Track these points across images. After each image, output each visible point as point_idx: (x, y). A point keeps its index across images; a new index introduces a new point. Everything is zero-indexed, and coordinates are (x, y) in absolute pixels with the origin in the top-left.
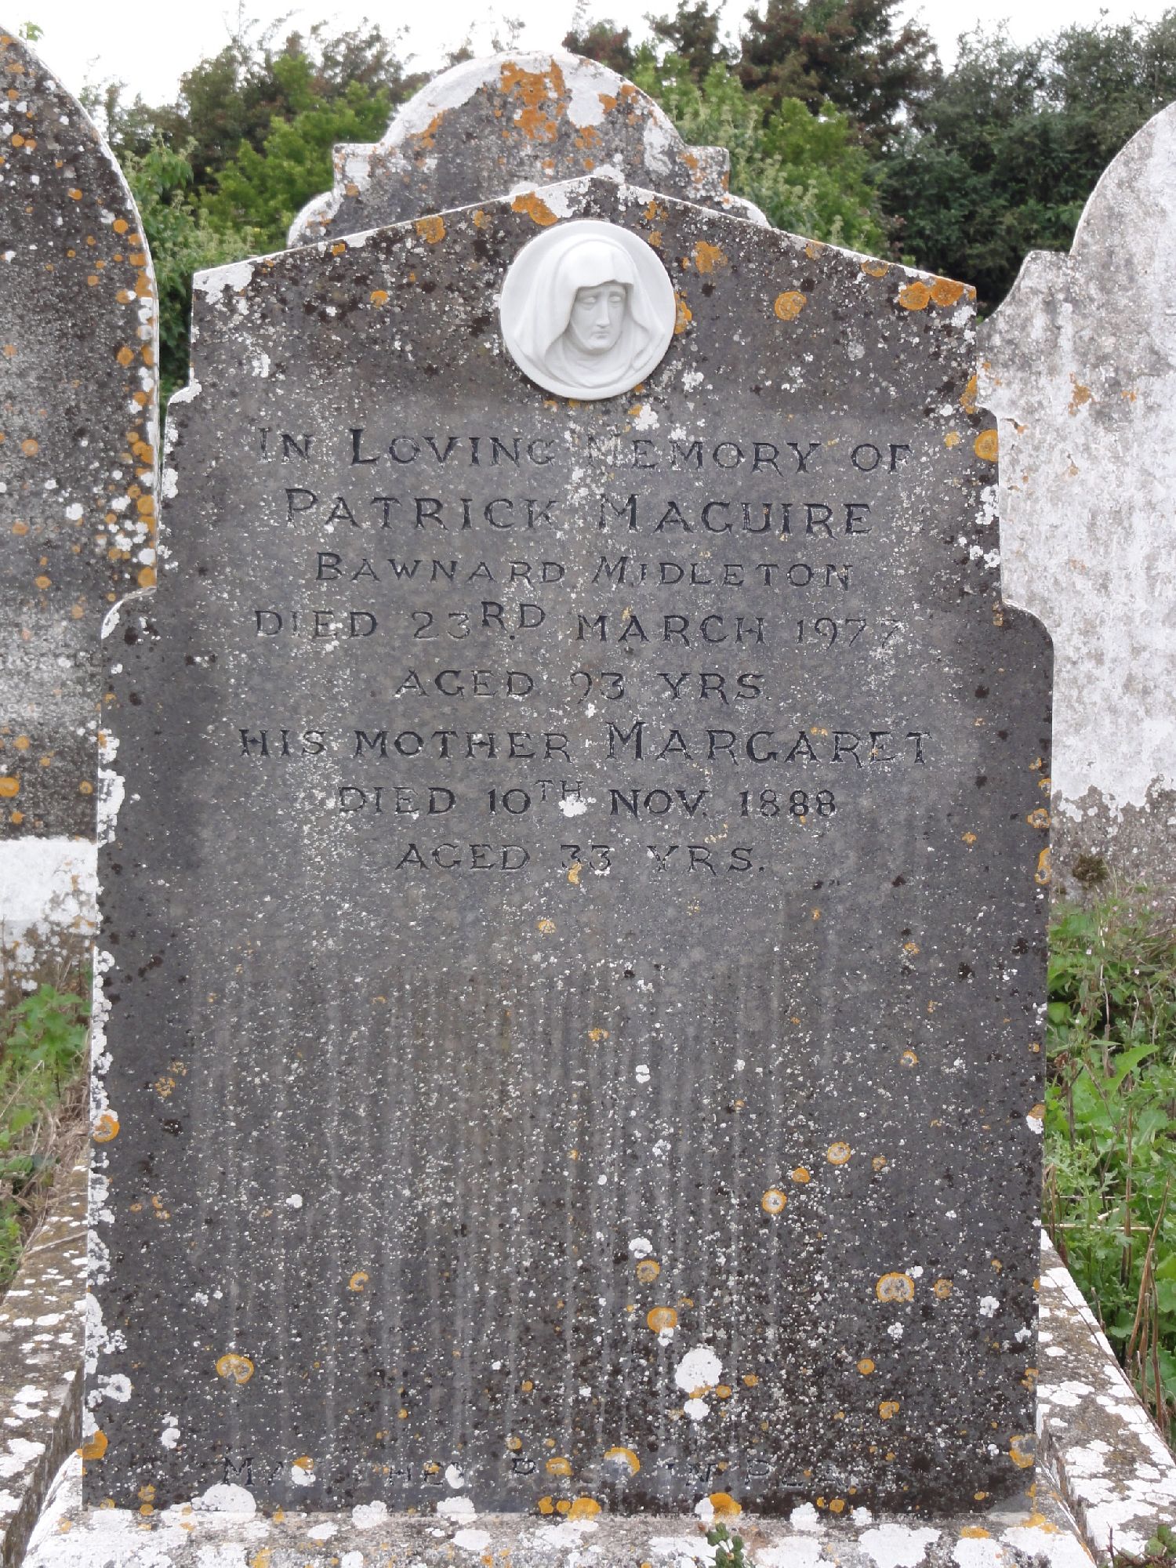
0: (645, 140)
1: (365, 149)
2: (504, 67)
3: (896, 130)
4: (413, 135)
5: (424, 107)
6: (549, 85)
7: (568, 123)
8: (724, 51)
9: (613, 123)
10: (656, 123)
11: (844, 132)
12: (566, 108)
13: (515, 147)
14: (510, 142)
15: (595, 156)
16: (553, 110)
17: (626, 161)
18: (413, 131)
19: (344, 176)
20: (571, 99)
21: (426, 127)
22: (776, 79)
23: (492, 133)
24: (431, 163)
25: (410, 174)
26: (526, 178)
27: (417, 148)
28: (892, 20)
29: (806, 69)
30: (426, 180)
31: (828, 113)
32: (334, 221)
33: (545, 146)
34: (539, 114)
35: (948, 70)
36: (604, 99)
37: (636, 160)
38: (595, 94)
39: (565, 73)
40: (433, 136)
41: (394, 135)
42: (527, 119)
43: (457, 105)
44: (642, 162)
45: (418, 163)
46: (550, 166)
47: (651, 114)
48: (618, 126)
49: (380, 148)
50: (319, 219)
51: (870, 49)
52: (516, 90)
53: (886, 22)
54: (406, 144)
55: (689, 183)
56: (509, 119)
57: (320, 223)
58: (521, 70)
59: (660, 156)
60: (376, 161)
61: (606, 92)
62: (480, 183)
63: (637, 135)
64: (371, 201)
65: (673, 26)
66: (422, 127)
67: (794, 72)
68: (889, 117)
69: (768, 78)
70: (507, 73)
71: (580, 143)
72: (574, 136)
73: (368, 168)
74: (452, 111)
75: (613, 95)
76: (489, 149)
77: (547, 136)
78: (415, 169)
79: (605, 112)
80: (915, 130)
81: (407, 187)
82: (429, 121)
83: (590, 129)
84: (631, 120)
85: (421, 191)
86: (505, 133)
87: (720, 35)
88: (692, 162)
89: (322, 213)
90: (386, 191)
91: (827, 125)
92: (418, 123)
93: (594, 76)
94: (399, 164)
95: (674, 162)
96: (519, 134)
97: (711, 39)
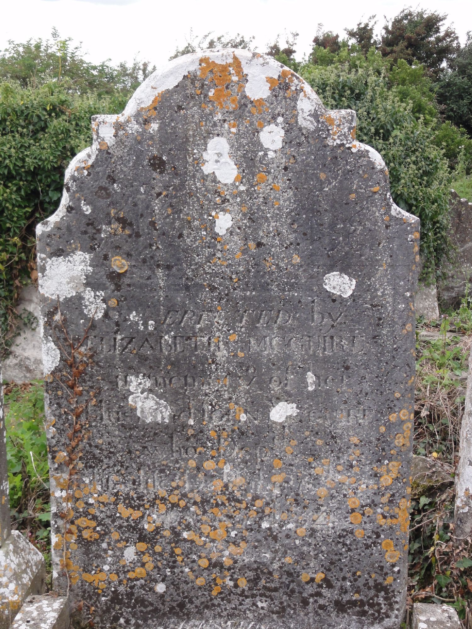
0: (298, 107)
1: (112, 118)
2: (201, 61)
3: (442, 70)
4: (142, 108)
5: (149, 89)
6: (233, 72)
7: (245, 97)
8: (375, 42)
9: (276, 96)
10: (305, 95)
11: (422, 72)
12: (245, 87)
13: (211, 114)
14: (207, 111)
15: (265, 119)
16: (236, 89)
17: (286, 122)
18: (143, 106)
19: (98, 137)
20: (247, 81)
21: (151, 102)
22: (395, 52)
23: (194, 105)
24: (155, 126)
25: (142, 134)
26: (218, 135)
27: (145, 117)
28: (441, 27)
29: (407, 48)
30: (152, 138)
31: (416, 64)
32: (92, 166)
33: (230, 113)
34: (225, 92)
35: (462, 46)
36: (270, 80)
37: (293, 121)
38: (264, 77)
39: (243, 63)
40: (155, 109)
41: (130, 109)
42: (218, 96)
43: (171, 87)
44: (297, 122)
45: (146, 127)
46: (233, 127)
47: (302, 90)
48: (279, 98)
49: (121, 118)
50: (83, 165)
51: (432, 39)
52: (210, 76)
53: (438, 28)
54: (138, 115)
55: (329, 135)
56: (206, 96)
57: (84, 168)
58: (213, 62)
59: (309, 118)
60: (118, 126)
61: (271, 76)
62: (187, 139)
63: (293, 104)
64: (117, 153)
65: (355, 33)
66: (148, 103)
67: (402, 49)
68: (439, 65)
69: (392, 52)
70: (204, 65)
71: (254, 110)
72: (250, 106)
73: (114, 131)
74: (168, 91)
75: (276, 77)
76: (193, 116)
77: (231, 107)
78: (145, 131)
79: (270, 88)
80: (450, 70)
81: (140, 143)
82: (152, 98)
83: (260, 101)
84: (288, 94)
85: (149, 146)
86: (203, 105)
87: (374, 36)
88: (331, 121)
89: (85, 161)
90: (126, 146)
91: (416, 70)
92: (145, 100)
93: (263, 65)
94: (134, 127)
95: (318, 122)
96: (213, 106)
97: (371, 37)
